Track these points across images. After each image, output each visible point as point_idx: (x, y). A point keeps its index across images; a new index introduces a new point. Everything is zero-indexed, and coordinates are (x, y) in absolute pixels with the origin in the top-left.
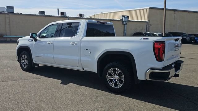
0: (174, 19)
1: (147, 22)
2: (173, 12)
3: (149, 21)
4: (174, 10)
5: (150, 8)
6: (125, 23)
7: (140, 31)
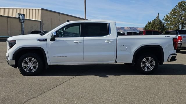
0: (60, 20)
1: (41, 22)
2: (58, 14)
3: (42, 20)
4: (59, 13)
5: (42, 9)
6: (22, 21)
7: (36, 29)
